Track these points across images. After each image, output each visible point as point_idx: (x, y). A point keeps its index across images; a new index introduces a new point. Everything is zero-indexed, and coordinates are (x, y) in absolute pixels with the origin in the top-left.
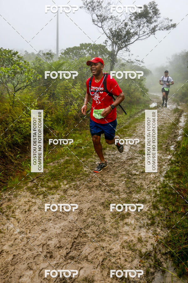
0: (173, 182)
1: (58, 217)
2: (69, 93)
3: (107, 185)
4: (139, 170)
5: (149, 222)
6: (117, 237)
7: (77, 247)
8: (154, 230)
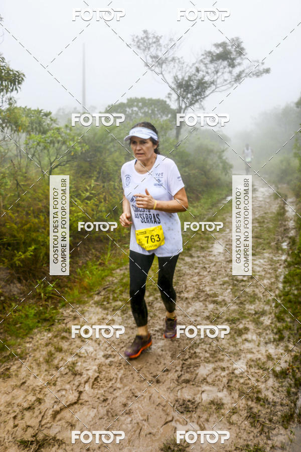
5: (277, 337)
6: (239, 355)
7: (188, 370)
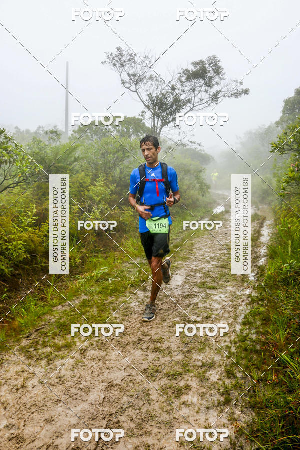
0: (256, 332)
1: (73, 396)
2: (87, 194)
3: (151, 340)
4: (202, 315)
5: (222, 399)
6: (172, 427)
8: (231, 412)
